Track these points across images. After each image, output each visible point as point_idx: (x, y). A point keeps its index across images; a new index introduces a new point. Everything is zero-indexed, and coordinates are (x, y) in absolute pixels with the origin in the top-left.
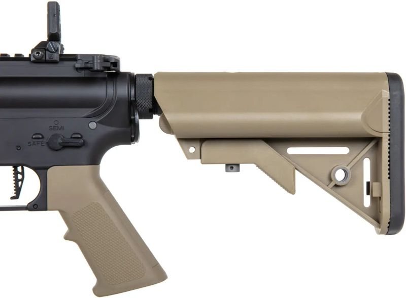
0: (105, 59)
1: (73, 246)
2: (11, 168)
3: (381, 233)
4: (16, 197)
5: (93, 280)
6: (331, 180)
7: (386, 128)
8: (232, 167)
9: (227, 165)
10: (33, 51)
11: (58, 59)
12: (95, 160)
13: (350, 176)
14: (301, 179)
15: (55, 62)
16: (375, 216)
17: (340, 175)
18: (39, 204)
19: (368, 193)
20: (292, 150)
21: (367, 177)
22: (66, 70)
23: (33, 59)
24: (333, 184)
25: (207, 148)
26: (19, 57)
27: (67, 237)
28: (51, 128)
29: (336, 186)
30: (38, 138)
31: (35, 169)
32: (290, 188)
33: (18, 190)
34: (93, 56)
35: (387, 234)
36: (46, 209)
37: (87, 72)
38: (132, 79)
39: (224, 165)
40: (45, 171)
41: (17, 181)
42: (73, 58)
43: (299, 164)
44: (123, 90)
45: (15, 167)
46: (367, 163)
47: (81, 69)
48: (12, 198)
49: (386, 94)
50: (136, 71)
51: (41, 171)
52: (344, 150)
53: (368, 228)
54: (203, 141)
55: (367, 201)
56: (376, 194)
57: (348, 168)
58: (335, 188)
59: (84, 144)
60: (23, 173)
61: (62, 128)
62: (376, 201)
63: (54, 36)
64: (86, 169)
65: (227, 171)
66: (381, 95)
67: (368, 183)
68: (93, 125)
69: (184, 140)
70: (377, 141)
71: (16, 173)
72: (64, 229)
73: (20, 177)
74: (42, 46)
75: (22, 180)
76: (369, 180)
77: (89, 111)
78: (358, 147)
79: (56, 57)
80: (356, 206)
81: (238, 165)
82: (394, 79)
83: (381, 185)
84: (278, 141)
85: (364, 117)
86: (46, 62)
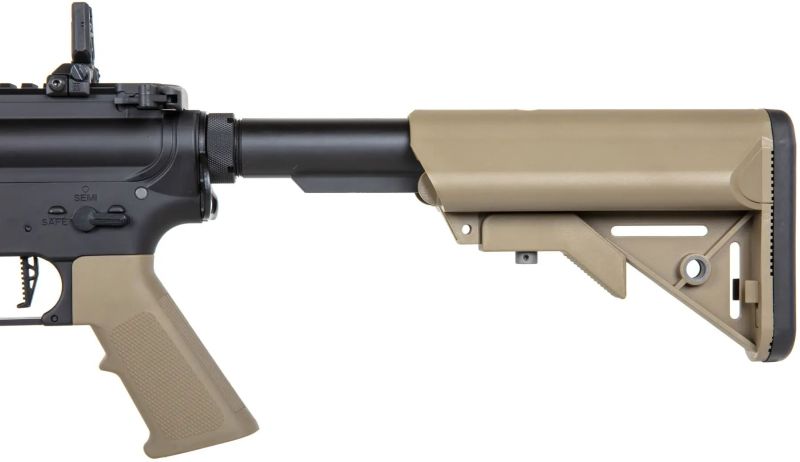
1: (114, 380)
2: (17, 260)
3: (757, 359)
4: (27, 303)
5: (144, 433)
6: (679, 276)
7: (767, 195)
8: (526, 256)
9: (518, 253)
10: (49, 78)
11: (87, 91)
12: (146, 246)
13: (709, 269)
14: (634, 277)
15: (83, 96)
16: (748, 332)
17: (692, 269)
18: (60, 316)
19: (736, 297)
20: (620, 231)
21: (735, 272)
22: (100, 108)
23: (49, 91)
24: (682, 283)
25: (489, 226)
26: (29, 89)
27: (104, 366)
28: (79, 198)
29: (688, 286)
30: (58, 213)
31: (54, 261)
32: (618, 290)
33: (29, 294)
34: (139, 86)
35: (767, 361)
36: (70, 322)
37: (133, 110)
38: (202, 121)
39: (513, 254)
40: (69, 263)
41: (27, 279)
42: (112, 89)
43: (631, 253)
44: (187, 139)
45: (25, 258)
46: (735, 250)
47: (125, 106)
48: (20, 306)
49: (768, 143)
50: (208, 108)
51: (63, 263)
52: (698, 230)
53: (734, 350)
54: (483, 215)
55: (735, 309)
56: (750, 299)
57: (706, 259)
58: (686, 289)
59: (128, 223)
60: (36, 268)
61: (94, 197)
62: (750, 310)
63: (83, 56)
64: (135, 259)
65: (518, 262)
66: (760, 144)
67: (736, 282)
68: (142, 193)
69: (454, 215)
70: (751, 217)
71: (26, 267)
72: (100, 354)
73: (32, 273)
74: (63, 72)
75: (35, 278)
76: (737, 276)
77: (134, 172)
78: (721, 226)
79: (85, 88)
80: (718, 318)
81: (535, 253)
82: (779, 120)
83: (759, 284)
84: (597, 216)
85: (734, 179)
86: (70, 96)
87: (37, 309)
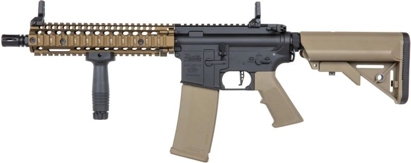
0: (282, 26)
1: (264, 106)
2: (239, 72)
3: (398, 103)
4: (241, 85)
5: (272, 121)
6: (376, 80)
7: (401, 57)
8: (332, 73)
9: (330, 73)
10: (249, 23)
12: (274, 69)
13: (384, 78)
14: (362, 79)
15: (259, 27)
16: (395, 96)
17: (379, 78)
18: (251, 88)
19: (392, 86)
20: (359, 66)
21: (392, 78)
22: (263, 31)
23: (250, 26)
24: (377, 81)
25: (322, 65)
26: (243, 26)
27: (262, 102)
28: (257, 55)
29: (378, 82)
30: (251, 59)
31: (250, 73)
32: (358, 83)
33: (242, 82)
35: (401, 104)
36: (254, 90)
37: (272, 31)
38: (291, 35)
40: (254, 74)
41: (241, 78)
42: (266, 26)
43: (362, 73)
44: (287, 40)
45: (241, 72)
46: (392, 72)
47: (270, 30)
48: (239, 85)
49: (402, 42)
50: (292, 31)
51: (252, 73)
52: (382, 67)
53: (391, 101)
54: (320, 62)
55: (391, 89)
56: (396, 86)
57: (383, 75)
58: (377, 83)
59: (270, 62)
60: (243, 75)
61: (261, 56)
62: (396, 89)
63: (258, 17)
64: (270, 73)
65: (330, 74)
66: (400, 43)
67: (392, 81)
68: (274, 54)
69: (312, 62)
70: (397, 63)
72: (260, 98)
73: (242, 76)
74: (253, 21)
75: (243, 77)
76: (392, 80)
77: (272, 48)
78: (388, 66)
79: (259, 25)
80: (386, 91)
81: (334, 72)
82: (406, 35)
83: (399, 83)
84: (352, 62)
85: (392, 53)
86: (255, 27)
87: (244, 86)
